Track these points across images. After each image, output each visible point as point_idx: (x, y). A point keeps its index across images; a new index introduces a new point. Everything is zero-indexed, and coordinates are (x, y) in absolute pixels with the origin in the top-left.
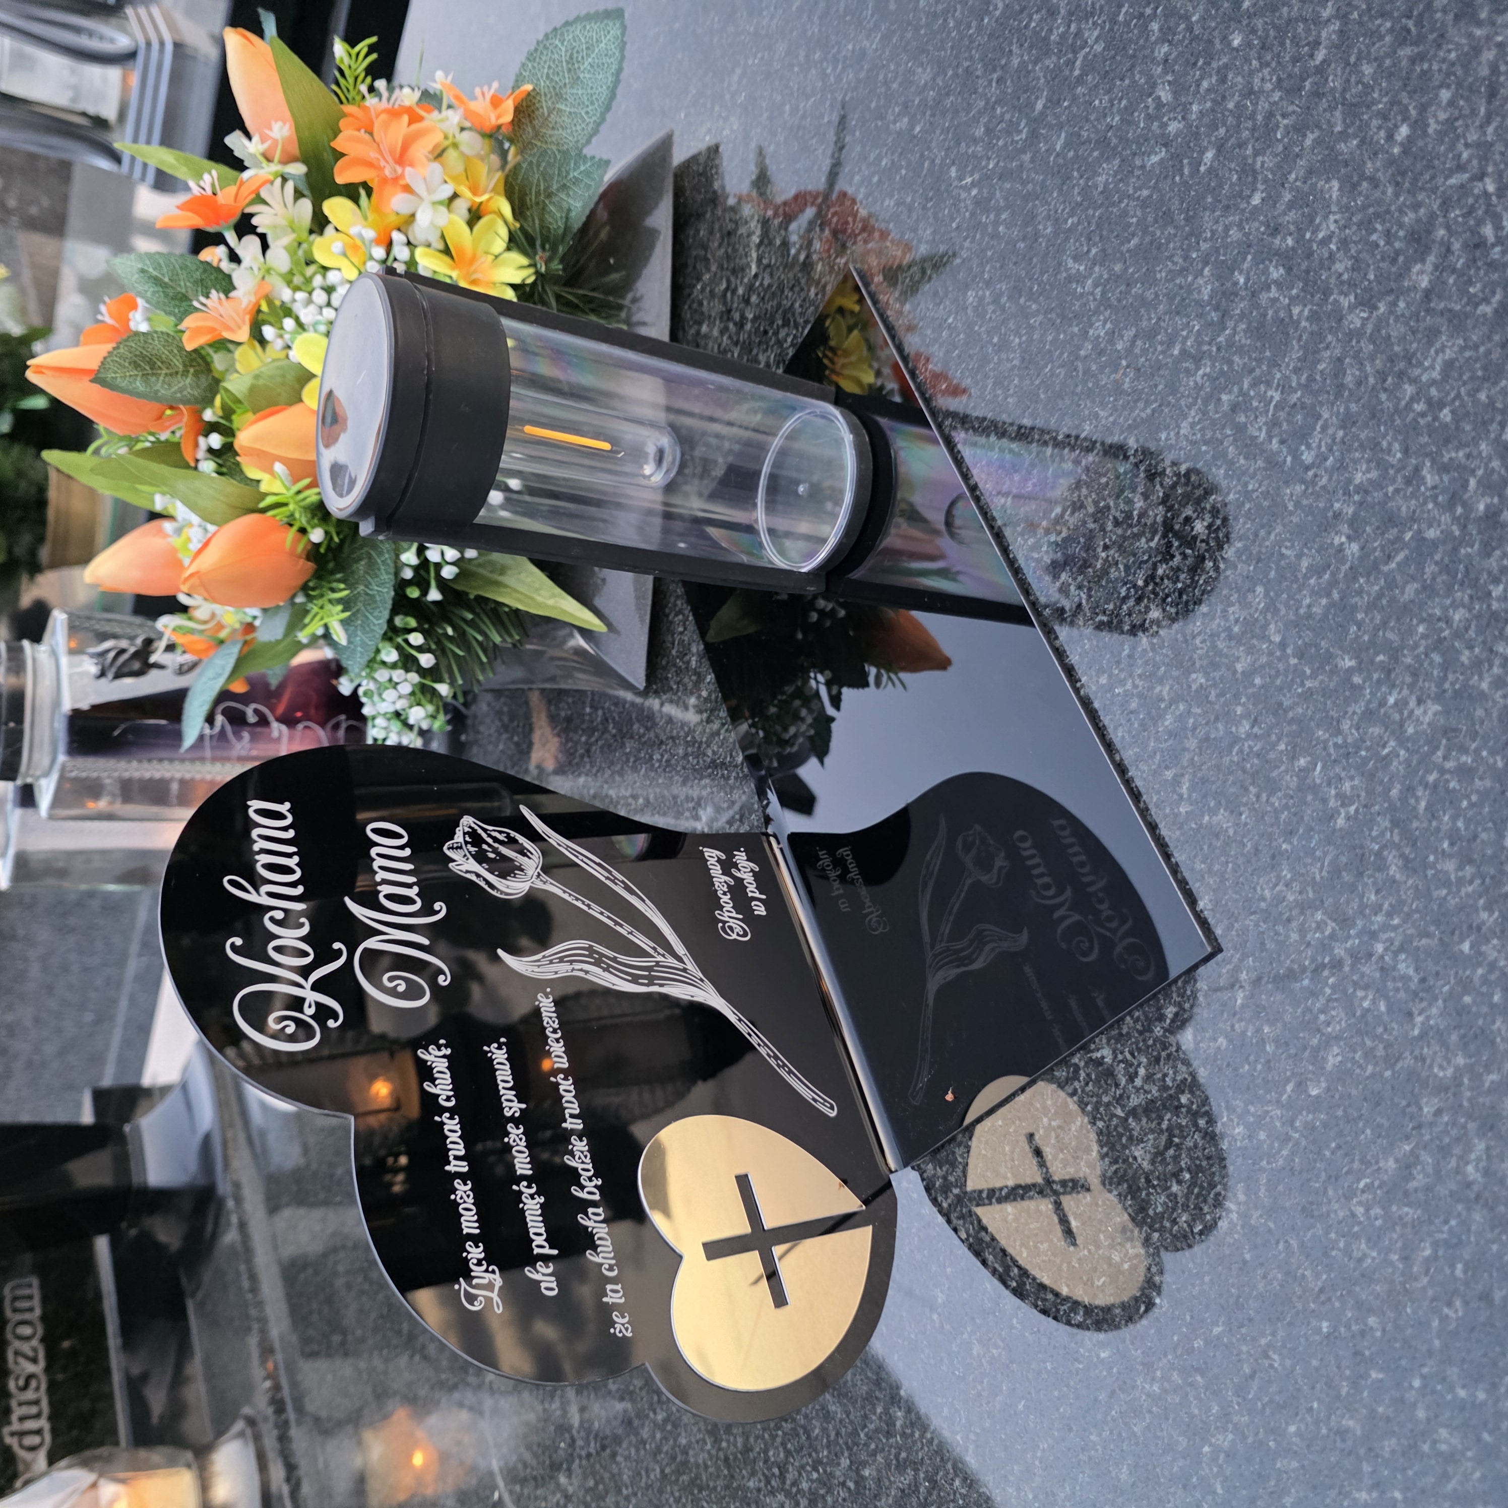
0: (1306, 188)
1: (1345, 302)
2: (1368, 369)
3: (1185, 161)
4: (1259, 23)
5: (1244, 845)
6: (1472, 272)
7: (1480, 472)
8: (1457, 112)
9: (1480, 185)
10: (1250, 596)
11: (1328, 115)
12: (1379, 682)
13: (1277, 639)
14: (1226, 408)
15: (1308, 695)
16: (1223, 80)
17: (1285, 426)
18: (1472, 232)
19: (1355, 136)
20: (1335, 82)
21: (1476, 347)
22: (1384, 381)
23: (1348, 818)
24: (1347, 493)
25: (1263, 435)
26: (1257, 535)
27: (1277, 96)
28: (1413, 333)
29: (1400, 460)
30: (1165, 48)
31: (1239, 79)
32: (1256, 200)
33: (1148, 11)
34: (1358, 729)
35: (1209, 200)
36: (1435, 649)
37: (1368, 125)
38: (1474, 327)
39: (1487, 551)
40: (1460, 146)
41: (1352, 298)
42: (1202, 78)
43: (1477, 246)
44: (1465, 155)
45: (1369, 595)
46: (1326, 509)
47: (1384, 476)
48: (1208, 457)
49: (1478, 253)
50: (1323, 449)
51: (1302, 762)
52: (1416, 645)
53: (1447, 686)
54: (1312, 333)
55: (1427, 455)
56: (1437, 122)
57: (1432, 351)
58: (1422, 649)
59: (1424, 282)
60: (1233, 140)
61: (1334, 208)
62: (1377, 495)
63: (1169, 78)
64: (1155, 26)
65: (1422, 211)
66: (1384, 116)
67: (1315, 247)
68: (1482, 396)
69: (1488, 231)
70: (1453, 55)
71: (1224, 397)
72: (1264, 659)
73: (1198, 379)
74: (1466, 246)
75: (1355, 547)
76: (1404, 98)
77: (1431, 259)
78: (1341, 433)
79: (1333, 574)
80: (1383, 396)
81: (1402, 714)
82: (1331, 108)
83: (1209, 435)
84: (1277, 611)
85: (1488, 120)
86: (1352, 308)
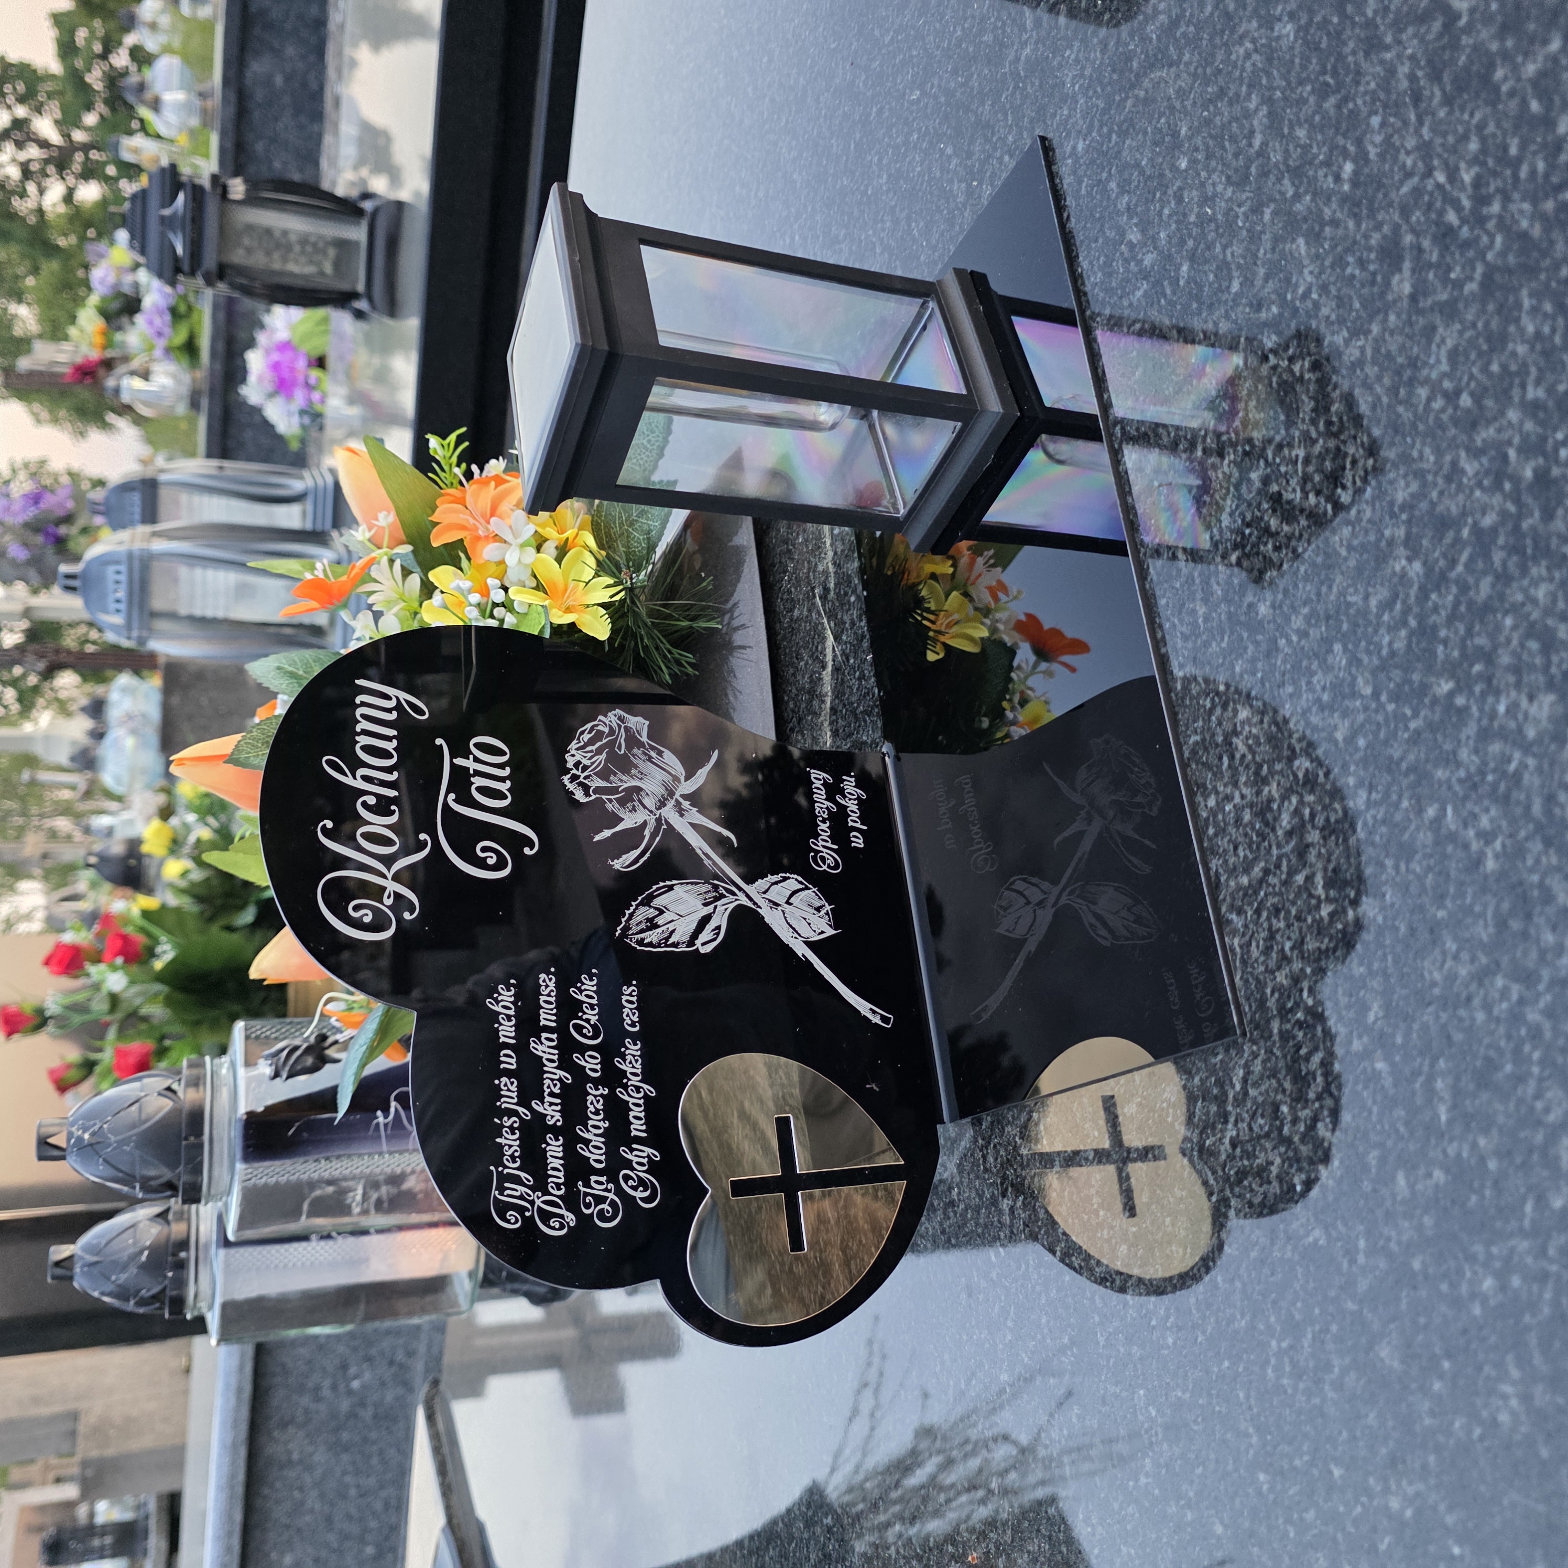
0: (1276, 256)
1: (1339, 339)
2: (1378, 389)
3: (1166, 283)
4: (1199, 141)
5: (1397, 929)
6: (1448, 259)
7: (1516, 440)
8: (1390, 130)
9: (1431, 181)
10: (1330, 659)
11: (1278, 187)
12: (1482, 692)
13: (1368, 691)
14: (1257, 484)
15: (1415, 739)
16: (1179, 199)
17: (1317, 478)
18: (1437, 224)
19: (1306, 193)
20: (1276, 157)
21: (1474, 325)
22: (1397, 394)
23: (1497, 856)
24: (1393, 515)
25: (1299, 494)
26: (1319, 594)
27: (1229, 191)
28: (1410, 337)
29: (1436, 463)
30: (1126, 198)
31: (1195, 193)
32: (1235, 287)
33: (1105, 175)
34: (1476, 751)
35: (1195, 305)
36: (1528, 635)
37: (1315, 178)
38: (1466, 307)
39: (1548, 515)
40: (1402, 156)
41: (1345, 333)
42: (1162, 208)
43: (1444, 235)
44: (1409, 162)
45: (1445, 608)
46: (1378, 541)
47: (1424, 485)
48: (1253, 538)
49: (1448, 241)
50: (1359, 483)
51: (1431, 812)
52: (1509, 641)
53: (1554, 670)
54: (1318, 381)
55: (1457, 447)
56: (1375, 146)
57: (1434, 347)
58: (1515, 642)
59: (1407, 289)
60: (1202, 246)
61: (1306, 262)
62: (1424, 505)
63: (1135, 220)
64: (1113, 185)
65: (1386, 229)
66: (1327, 164)
67: (1298, 303)
68: (1495, 368)
69: (1452, 217)
70: (1373, 85)
71: (1254, 476)
72: (1361, 718)
73: (1226, 469)
74: (1435, 239)
75: (1417, 566)
76: (1341, 141)
77: (1407, 265)
78: (1371, 462)
79: (1404, 602)
80: (1401, 409)
81: (1516, 719)
82: (1279, 180)
83: (1249, 517)
84: (1359, 661)
85: (1420, 122)
86: (1347, 342)
